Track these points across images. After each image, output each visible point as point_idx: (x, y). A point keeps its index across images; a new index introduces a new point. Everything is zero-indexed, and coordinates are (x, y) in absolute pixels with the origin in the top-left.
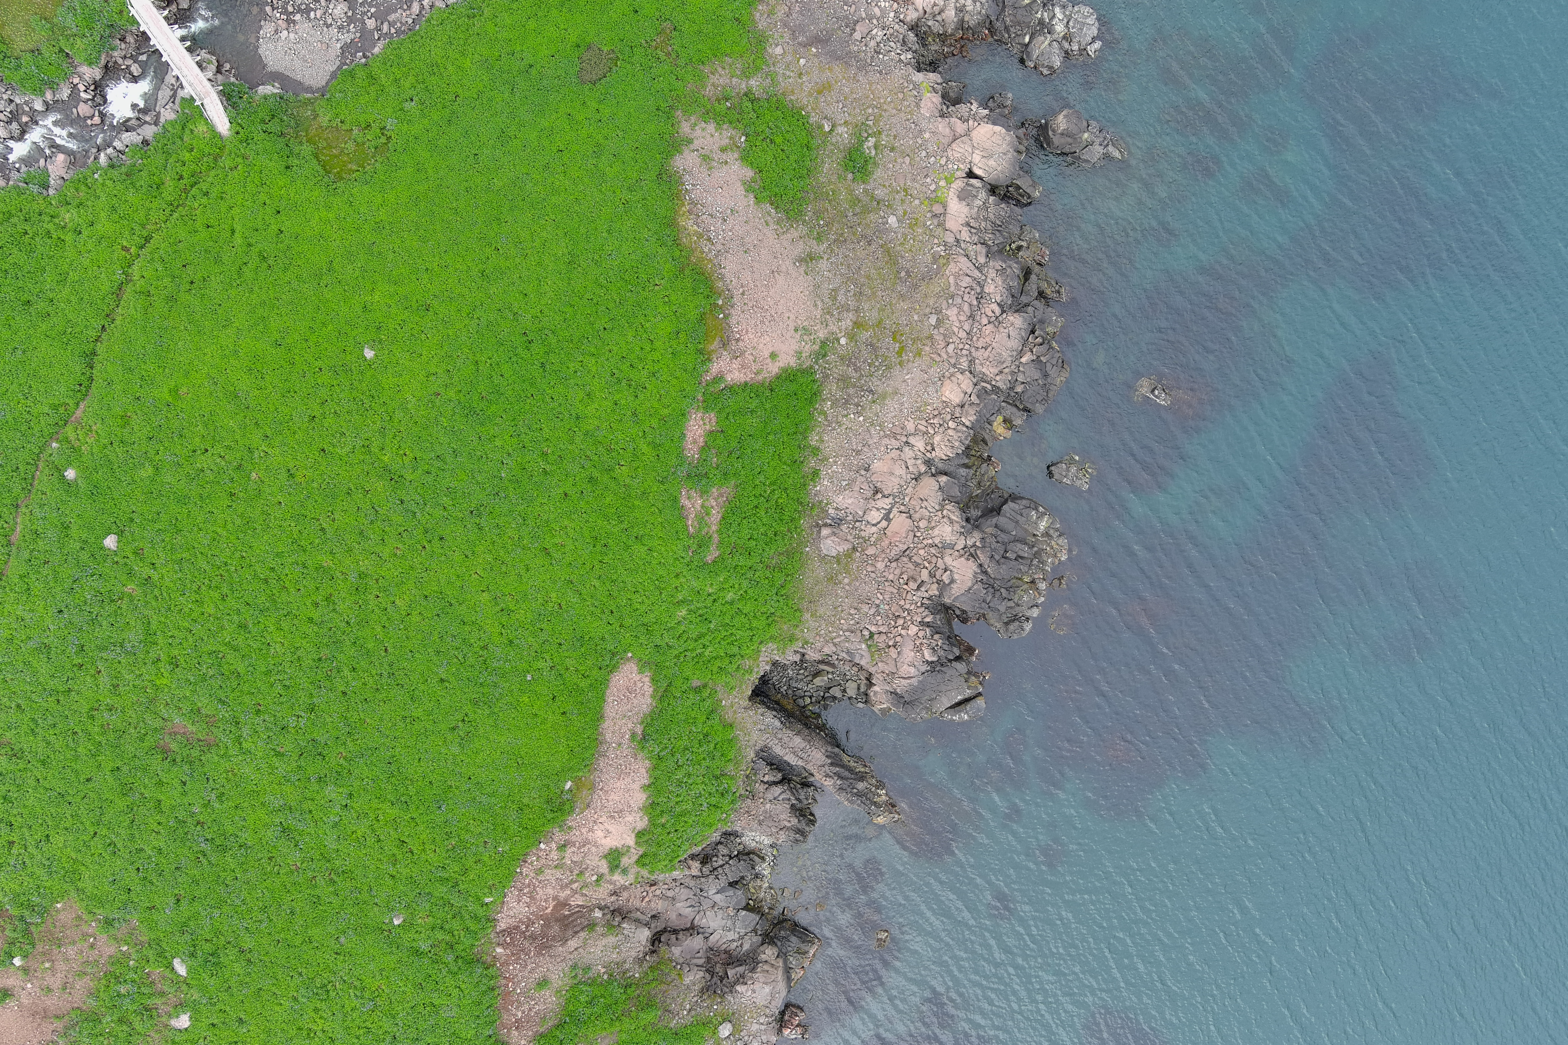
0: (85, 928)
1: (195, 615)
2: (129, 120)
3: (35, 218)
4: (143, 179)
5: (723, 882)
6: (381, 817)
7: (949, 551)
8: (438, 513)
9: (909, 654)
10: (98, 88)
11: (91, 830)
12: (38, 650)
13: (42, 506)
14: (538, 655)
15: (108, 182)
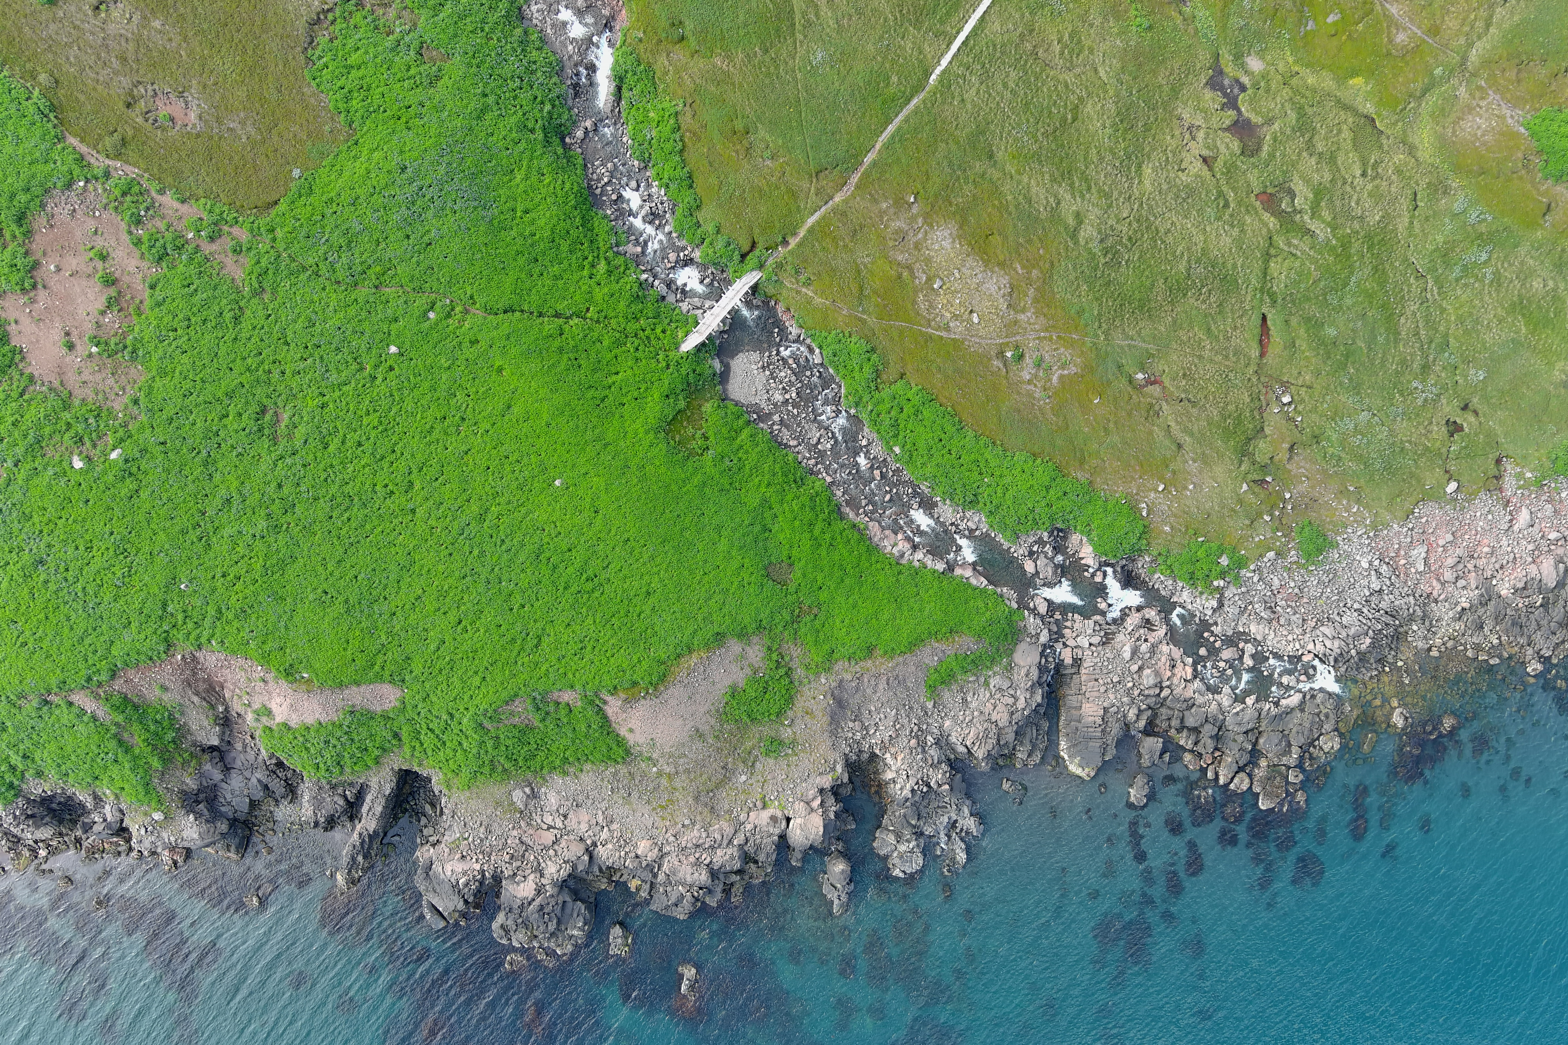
0: (128, 388)
1: (359, 413)
2: (675, 283)
3: (595, 246)
4: (636, 307)
5: (265, 780)
6: (253, 560)
7: (538, 875)
8: (467, 548)
9: (460, 867)
10: (688, 262)
11: (197, 379)
12: (310, 321)
13: (406, 302)
14: (389, 633)
15: (628, 287)
